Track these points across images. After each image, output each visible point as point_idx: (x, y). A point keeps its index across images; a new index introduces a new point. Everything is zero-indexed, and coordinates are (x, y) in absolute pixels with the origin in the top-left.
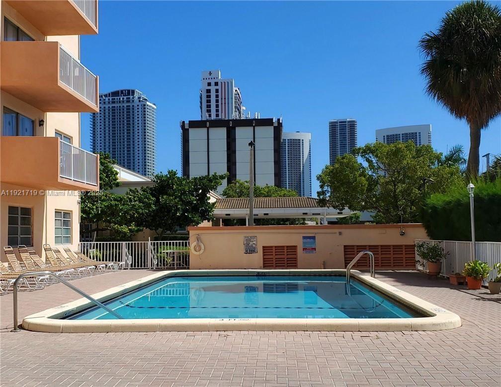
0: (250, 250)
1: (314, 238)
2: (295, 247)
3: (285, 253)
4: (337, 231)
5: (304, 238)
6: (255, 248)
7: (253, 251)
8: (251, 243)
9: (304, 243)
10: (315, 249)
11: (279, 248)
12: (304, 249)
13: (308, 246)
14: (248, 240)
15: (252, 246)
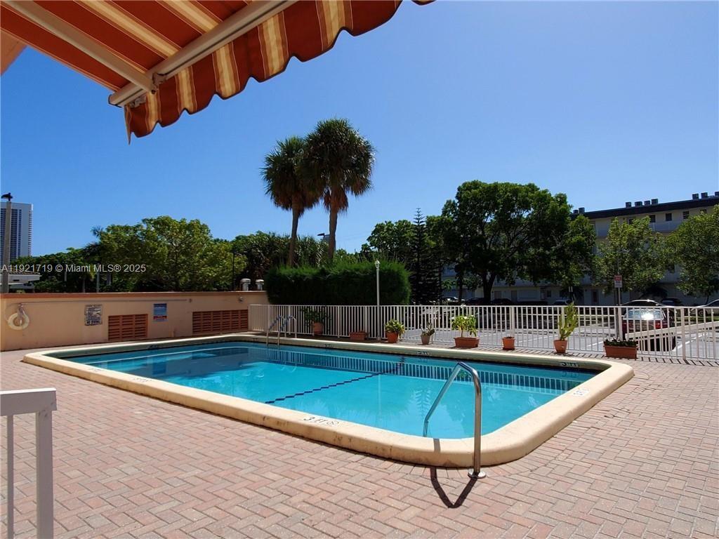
0: (93, 321)
1: (166, 304)
2: (145, 316)
3: (134, 323)
4: (188, 298)
5: (156, 305)
6: (99, 318)
7: (97, 322)
8: (95, 313)
9: (155, 311)
10: (166, 317)
11: (127, 318)
12: (154, 317)
13: (159, 314)
14: (91, 309)
15: (95, 316)
